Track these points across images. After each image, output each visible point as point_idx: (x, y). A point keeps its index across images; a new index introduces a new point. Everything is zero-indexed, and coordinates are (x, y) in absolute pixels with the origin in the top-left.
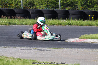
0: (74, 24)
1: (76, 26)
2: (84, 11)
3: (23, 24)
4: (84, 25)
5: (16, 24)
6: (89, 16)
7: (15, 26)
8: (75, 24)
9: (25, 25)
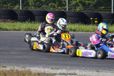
0: (78, 30)
1: (81, 32)
2: (84, 13)
3: (16, 29)
4: (91, 31)
5: (7, 30)
6: (91, 18)
7: (7, 31)
8: (80, 30)
9: (19, 31)
